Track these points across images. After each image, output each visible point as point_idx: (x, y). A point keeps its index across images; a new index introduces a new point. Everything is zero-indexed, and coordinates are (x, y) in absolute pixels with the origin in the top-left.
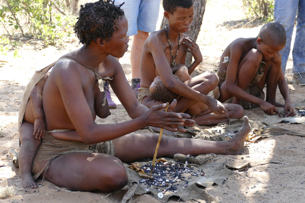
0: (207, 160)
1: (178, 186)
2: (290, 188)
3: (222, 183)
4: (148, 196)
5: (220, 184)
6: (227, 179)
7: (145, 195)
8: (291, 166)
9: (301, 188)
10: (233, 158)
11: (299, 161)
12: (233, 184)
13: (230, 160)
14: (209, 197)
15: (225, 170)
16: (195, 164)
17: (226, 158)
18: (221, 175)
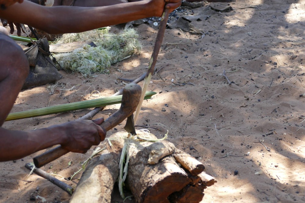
0: (200, 5)
1: (171, 20)
2: (256, 23)
3: (205, 19)
4: (145, 24)
5: (203, 19)
6: (210, 17)
7: (142, 24)
8: (265, 10)
9: (264, 23)
10: (221, 4)
11: (272, 7)
12: (214, 20)
13: (218, 5)
14: (189, 25)
15: (209, 10)
16: (188, 7)
17: (215, 4)
18: (206, 14)
